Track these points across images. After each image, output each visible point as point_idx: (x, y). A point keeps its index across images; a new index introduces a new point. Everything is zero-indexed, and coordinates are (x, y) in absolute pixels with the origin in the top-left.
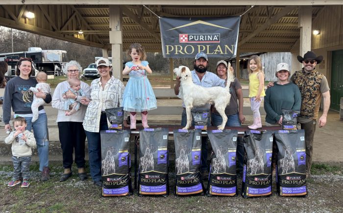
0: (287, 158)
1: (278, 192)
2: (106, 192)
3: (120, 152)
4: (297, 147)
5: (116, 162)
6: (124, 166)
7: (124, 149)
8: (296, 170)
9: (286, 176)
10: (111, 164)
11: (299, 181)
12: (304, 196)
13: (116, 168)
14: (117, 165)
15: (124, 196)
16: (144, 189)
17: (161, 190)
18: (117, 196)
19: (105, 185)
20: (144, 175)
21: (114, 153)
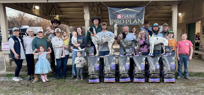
0: (167, 66)
1: (163, 81)
2: (90, 81)
3: (96, 64)
4: (171, 62)
5: (95, 68)
6: (98, 70)
7: (98, 63)
8: (171, 71)
9: (166, 74)
10: (92, 69)
11: (172, 76)
12: (174, 83)
13: (94, 71)
14: (95, 70)
15: (98, 83)
16: (106, 80)
17: (113, 80)
18: (95, 83)
19: (90, 78)
20: (106, 74)
21: (94, 65)
